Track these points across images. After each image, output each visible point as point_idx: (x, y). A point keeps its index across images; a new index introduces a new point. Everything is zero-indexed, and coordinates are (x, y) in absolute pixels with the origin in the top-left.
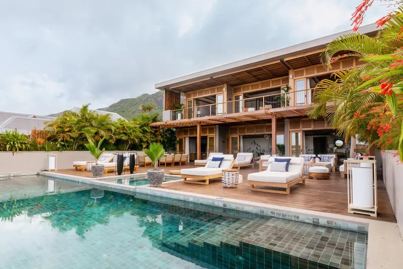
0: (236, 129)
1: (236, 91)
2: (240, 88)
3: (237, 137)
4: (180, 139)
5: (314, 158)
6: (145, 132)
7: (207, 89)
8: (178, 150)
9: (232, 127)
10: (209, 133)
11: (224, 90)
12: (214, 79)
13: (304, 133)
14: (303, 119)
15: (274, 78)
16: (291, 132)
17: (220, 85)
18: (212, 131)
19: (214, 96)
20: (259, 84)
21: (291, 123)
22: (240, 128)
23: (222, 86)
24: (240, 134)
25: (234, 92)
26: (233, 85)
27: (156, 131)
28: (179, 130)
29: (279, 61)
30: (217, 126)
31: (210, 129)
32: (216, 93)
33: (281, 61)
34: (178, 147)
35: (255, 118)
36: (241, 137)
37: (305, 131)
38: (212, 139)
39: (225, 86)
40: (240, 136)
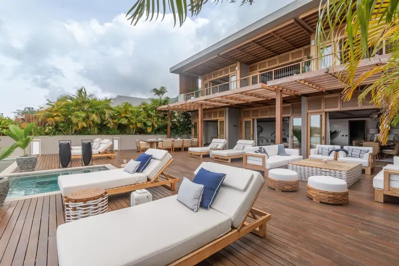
0: (249, 112)
1: (252, 69)
2: (256, 66)
3: (250, 121)
4: (195, 123)
5: (337, 151)
6: (149, 116)
7: (221, 70)
8: (193, 133)
9: (245, 110)
10: (219, 117)
11: (237, 68)
12: (221, 56)
13: (328, 115)
14: (326, 96)
15: (294, 49)
16: (309, 115)
17: (233, 63)
18: (222, 114)
19: (228, 77)
20: (276, 59)
21: (309, 102)
22: (253, 111)
23: (235, 65)
24: (253, 118)
25: (250, 71)
26: (248, 63)
27: (166, 115)
28: (194, 113)
29: (293, 21)
30: (227, 109)
31: (220, 112)
32: (230, 73)
33: (295, 19)
34: (193, 130)
35: (264, 98)
36: (256, 121)
37: (330, 113)
38: (222, 122)
39: (238, 64)
40: (253, 120)
